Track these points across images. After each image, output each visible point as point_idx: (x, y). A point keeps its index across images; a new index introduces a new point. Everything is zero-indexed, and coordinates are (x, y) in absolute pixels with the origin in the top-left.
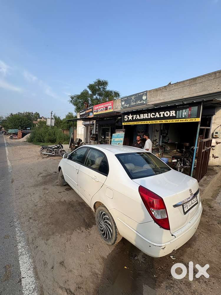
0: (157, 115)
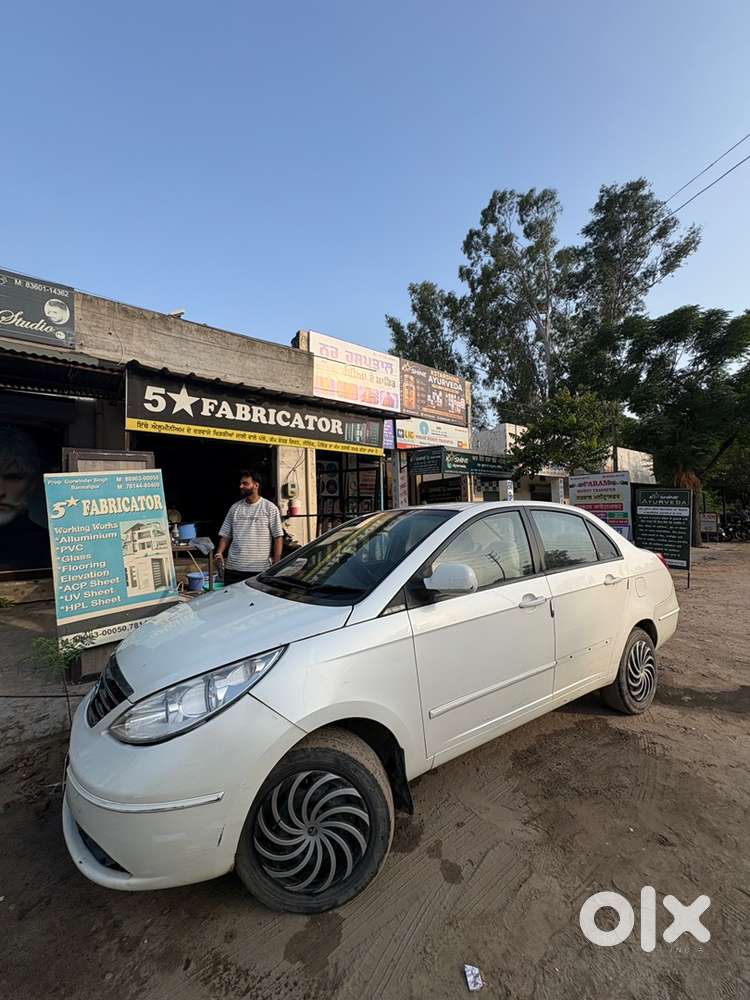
0: (298, 421)
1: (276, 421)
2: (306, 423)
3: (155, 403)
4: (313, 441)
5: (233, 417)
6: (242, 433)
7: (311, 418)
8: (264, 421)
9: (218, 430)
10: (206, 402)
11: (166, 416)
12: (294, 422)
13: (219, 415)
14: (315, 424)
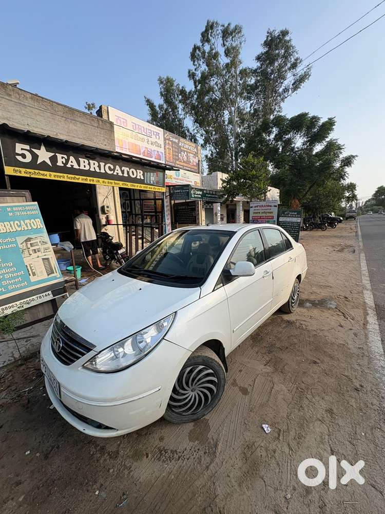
0: (118, 171)
1: (105, 170)
2: (123, 172)
3: (24, 156)
4: (127, 183)
5: (78, 168)
6: (85, 178)
7: (126, 169)
8: (98, 170)
9: (69, 176)
10: (59, 156)
11: (33, 165)
12: (116, 171)
13: (69, 166)
14: (128, 173)
